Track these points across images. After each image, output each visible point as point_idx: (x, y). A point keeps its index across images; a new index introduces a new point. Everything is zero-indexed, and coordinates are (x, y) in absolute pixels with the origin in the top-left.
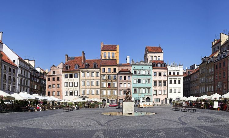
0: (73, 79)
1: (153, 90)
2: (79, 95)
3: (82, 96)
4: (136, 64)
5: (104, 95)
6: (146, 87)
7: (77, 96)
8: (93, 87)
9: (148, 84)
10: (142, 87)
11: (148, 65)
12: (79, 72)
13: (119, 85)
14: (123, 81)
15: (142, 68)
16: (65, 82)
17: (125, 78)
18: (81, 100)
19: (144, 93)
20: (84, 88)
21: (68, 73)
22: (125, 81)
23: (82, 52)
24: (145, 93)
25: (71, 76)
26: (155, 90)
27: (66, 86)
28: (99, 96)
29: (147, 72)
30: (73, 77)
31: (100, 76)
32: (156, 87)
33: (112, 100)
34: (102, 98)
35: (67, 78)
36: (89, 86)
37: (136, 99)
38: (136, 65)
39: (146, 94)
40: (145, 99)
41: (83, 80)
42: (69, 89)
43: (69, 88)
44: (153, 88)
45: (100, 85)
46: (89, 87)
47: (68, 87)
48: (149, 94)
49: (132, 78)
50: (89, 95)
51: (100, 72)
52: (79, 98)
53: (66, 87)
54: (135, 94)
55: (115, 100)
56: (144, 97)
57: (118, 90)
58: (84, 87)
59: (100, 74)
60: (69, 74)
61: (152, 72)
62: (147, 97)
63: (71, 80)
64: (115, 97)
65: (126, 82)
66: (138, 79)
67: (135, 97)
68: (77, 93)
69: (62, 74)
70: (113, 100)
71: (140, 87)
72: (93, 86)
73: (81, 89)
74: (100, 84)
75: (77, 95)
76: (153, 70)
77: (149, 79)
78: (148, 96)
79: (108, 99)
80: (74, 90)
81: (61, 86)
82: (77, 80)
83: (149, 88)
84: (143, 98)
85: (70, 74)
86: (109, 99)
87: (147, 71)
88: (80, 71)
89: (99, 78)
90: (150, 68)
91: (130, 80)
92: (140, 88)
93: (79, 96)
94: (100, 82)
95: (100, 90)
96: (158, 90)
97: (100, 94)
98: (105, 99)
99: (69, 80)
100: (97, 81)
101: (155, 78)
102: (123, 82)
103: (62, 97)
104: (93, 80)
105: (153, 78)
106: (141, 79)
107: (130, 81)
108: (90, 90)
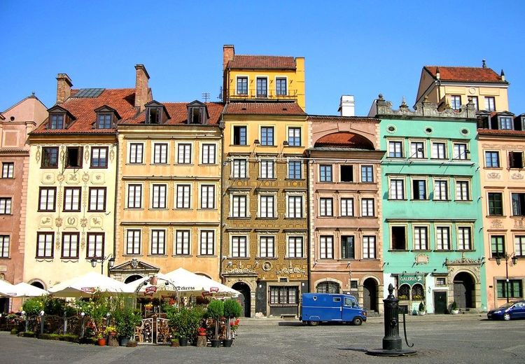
0: (85, 175)
1: (487, 237)
2: (109, 252)
3: (124, 261)
4: (400, 113)
5: (239, 258)
6: (454, 221)
7: (98, 264)
8: (183, 217)
9: (461, 206)
10: (432, 221)
11: (457, 119)
12: (117, 141)
13: (318, 208)
14: (337, 187)
15: (429, 130)
16: (41, 188)
17: (347, 174)
18: (117, 285)
19: (443, 250)
20: (138, 220)
21: (60, 146)
22: (345, 186)
23: (137, 67)
24: (449, 250)
25: (74, 159)
26: (499, 237)
27: (43, 207)
28: (214, 263)
29: (454, 151)
30: (86, 163)
31: (218, 160)
32: (501, 219)
33: (279, 288)
34: (230, 276)
35: (55, 166)
36: (164, 212)
37: (404, 281)
38: (399, 117)
39: (454, 257)
40: (451, 279)
41: (134, 181)
42: (59, 225)
43: (59, 219)
44: (488, 223)
45: (218, 206)
46: (164, 217)
47: (55, 215)
48: (469, 256)
49: (380, 172)
50: (161, 259)
51: (218, 143)
52: (111, 272)
53: (47, 210)
54: (400, 256)
55: (296, 287)
56: (444, 270)
57: (312, 231)
58: (137, 216)
59: (219, 153)
60: (63, 149)
61: (479, 149)
62: (457, 270)
63: (73, 178)
64: (297, 269)
65: (352, 191)
66: (412, 179)
67: (399, 272)
68: (99, 246)
69: (27, 147)
70: (288, 288)
71: (420, 221)
72: (185, 212)
73: (122, 224)
74: (218, 198)
75: (99, 254)
76: (480, 143)
77: (464, 181)
78: (462, 263)
79: (258, 282)
80: (86, 230)
81: (19, 205)
82: (107, 177)
83: (467, 226)
84: (441, 277)
85: (69, 149)
86: (264, 283)
87: (452, 143)
88: (121, 137)
89: (215, 172)
90: (465, 132)
91: (372, 183)
92: (422, 225)
93: (113, 260)
94: (218, 192)
95: (217, 230)
96: (509, 237)
97: (217, 250)
98: (246, 281)
99: (61, 176)
100: (207, 182)
101: (494, 176)
102: (337, 192)
103: (22, 267)
104: (185, 182)
105: (485, 180)
106: (426, 179)
107: (372, 187)
108: (171, 232)
